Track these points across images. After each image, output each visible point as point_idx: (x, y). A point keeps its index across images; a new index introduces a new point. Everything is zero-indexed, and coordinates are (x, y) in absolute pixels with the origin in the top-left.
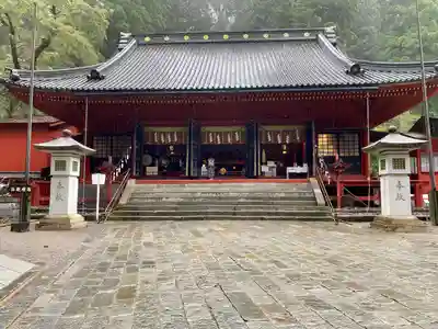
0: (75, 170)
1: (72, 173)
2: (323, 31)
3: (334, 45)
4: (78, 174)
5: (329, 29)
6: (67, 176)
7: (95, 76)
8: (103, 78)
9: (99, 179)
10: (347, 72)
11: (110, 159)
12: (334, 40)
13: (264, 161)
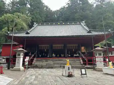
1: (21, 57)
2: (82, 22)
3: (85, 25)
4: (23, 57)
5: (84, 22)
6: (20, 57)
7: (28, 33)
8: (29, 33)
10: (88, 32)
11: (30, 53)
12: (85, 24)
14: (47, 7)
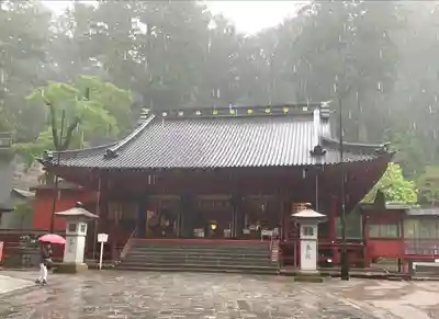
0: (83, 230)
1: (80, 233)
2: (319, 106)
4: (85, 234)
5: (325, 104)
6: (76, 236)
7: (110, 155)
8: (117, 156)
9: (103, 238)
10: (311, 152)
12: (328, 115)
13: (246, 224)
14: (221, 21)
